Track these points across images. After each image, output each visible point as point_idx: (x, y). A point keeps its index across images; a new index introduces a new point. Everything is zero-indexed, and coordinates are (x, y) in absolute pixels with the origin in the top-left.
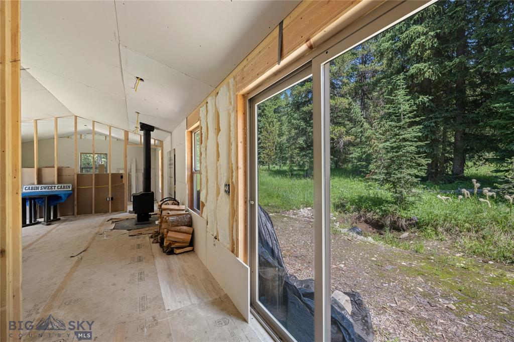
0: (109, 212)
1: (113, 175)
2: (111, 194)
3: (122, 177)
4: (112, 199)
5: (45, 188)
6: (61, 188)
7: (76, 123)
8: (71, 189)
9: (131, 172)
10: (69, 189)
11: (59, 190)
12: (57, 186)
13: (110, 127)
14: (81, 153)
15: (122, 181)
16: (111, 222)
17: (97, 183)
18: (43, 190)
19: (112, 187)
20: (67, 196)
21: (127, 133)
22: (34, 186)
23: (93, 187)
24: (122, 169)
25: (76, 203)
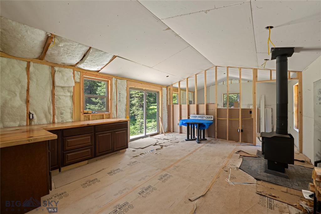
0: (239, 141)
1: (243, 110)
2: (241, 127)
3: (251, 112)
4: (242, 131)
5: (200, 117)
6: (207, 118)
7: (216, 71)
8: (212, 119)
9: (260, 107)
10: (211, 119)
11: (206, 119)
12: (205, 116)
13: (240, 69)
14: (224, 94)
15: (251, 116)
16: (239, 155)
17: (230, 116)
18: (198, 118)
19: (242, 121)
20: (209, 125)
21: (255, 71)
22: (195, 115)
23: (227, 119)
24: (251, 105)
25: (216, 130)
